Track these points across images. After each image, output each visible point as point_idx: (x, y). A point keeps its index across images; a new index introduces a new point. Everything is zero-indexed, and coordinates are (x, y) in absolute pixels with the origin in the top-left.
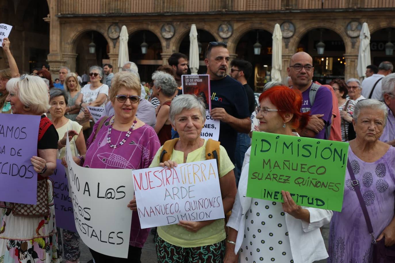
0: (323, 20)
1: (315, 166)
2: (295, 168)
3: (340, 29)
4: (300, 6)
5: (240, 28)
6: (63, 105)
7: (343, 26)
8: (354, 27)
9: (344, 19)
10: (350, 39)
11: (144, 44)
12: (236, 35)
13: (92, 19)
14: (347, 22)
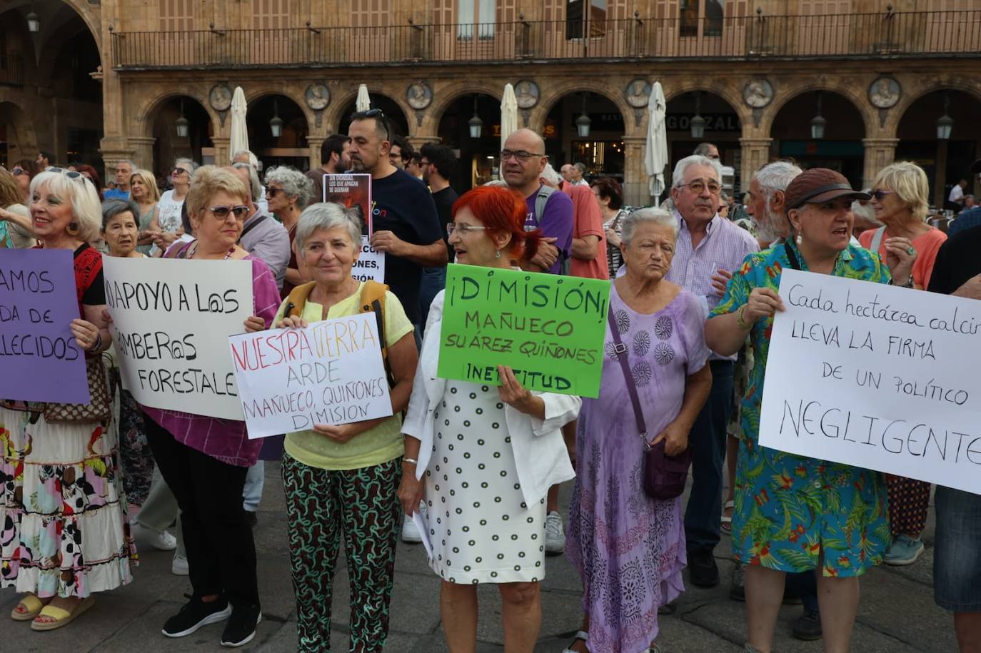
0: (587, 77)
1: (554, 321)
2: (520, 324)
3: (615, 93)
4: (547, 53)
5: (444, 90)
6: (131, 229)
7: (620, 88)
8: (639, 91)
9: (622, 75)
10: (632, 110)
11: (276, 119)
12: (439, 104)
13: (180, 75)
14: (628, 80)
